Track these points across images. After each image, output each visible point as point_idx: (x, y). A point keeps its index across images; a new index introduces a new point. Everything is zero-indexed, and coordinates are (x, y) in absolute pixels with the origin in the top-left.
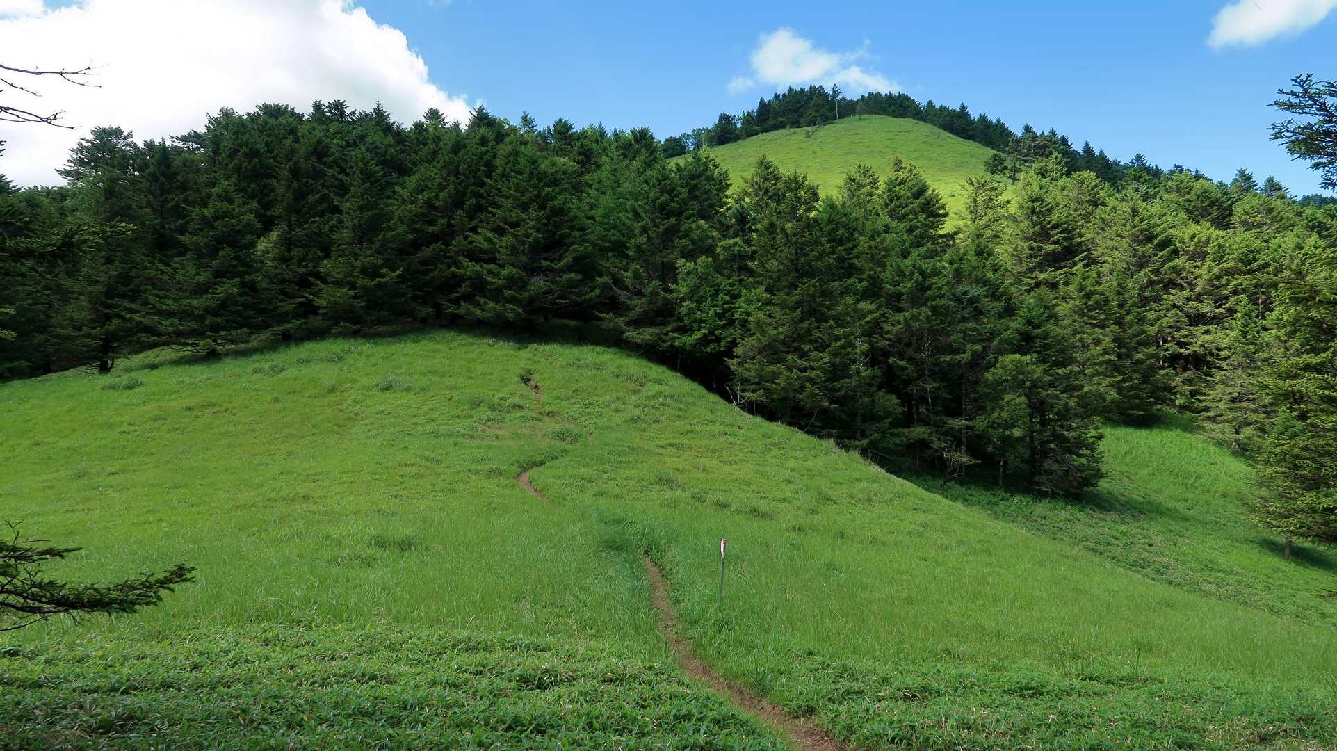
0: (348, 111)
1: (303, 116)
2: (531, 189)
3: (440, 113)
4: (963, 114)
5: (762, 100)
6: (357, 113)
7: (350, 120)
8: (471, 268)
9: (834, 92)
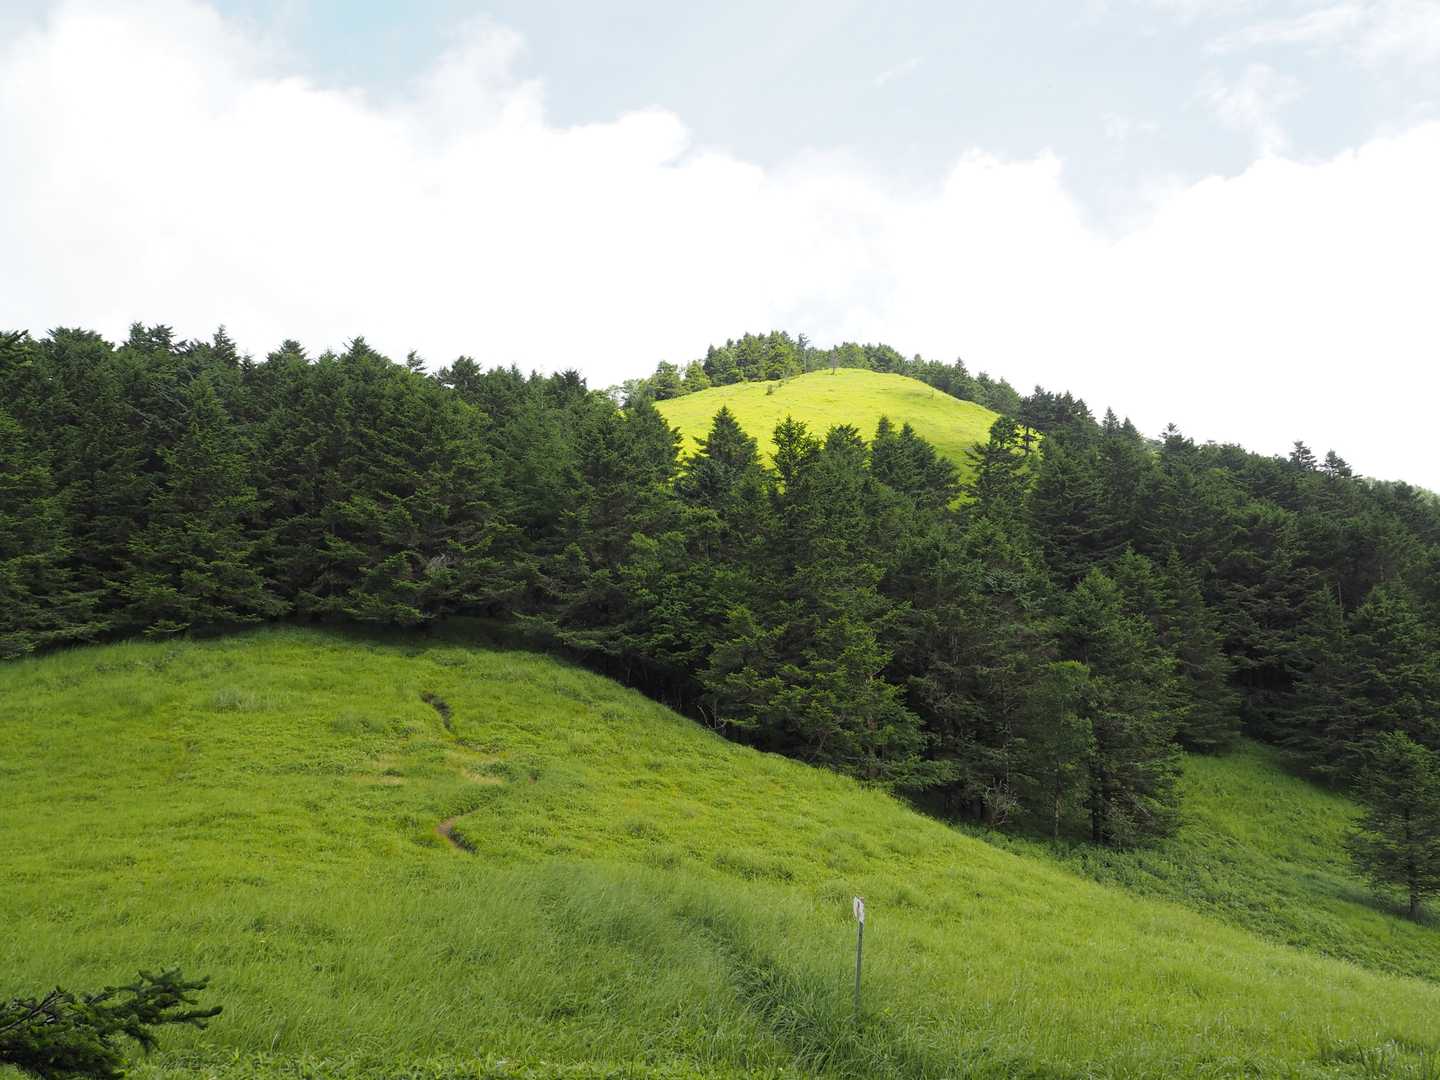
0: (174, 341)
1: (112, 345)
2: (430, 442)
3: (300, 348)
4: (959, 370)
5: (711, 347)
6: (188, 343)
7: (176, 352)
8: (341, 548)
9: (801, 340)
